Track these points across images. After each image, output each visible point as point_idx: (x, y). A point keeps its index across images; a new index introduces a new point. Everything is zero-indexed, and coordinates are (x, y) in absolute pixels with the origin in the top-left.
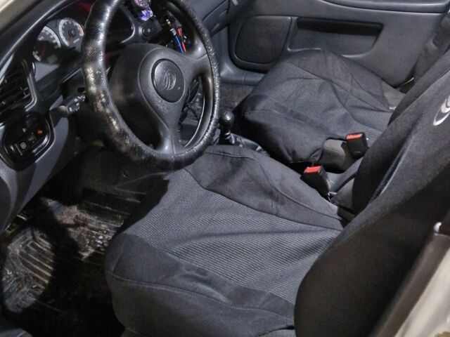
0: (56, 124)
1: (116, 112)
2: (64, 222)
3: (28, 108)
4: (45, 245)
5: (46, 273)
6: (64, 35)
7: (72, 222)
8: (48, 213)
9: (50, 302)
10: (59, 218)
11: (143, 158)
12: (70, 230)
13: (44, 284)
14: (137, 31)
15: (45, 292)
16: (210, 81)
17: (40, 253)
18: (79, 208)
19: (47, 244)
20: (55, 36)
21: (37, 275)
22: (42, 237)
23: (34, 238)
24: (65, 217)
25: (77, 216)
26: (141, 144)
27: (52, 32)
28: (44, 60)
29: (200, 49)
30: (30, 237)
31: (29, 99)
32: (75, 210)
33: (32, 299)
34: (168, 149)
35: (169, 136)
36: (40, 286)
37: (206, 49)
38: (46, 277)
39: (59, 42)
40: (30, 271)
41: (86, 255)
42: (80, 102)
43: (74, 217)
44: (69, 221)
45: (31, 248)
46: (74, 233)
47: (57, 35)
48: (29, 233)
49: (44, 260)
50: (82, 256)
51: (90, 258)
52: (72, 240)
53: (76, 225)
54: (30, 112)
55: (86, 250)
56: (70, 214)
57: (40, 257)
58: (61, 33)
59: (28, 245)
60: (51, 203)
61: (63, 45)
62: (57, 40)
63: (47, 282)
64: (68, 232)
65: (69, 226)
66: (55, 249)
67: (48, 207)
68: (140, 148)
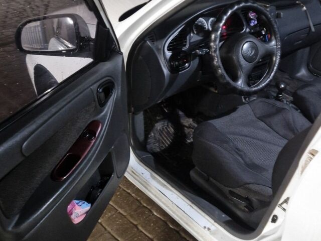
0: (193, 60)
1: (219, 56)
2: (184, 124)
3: (184, 49)
4: (172, 130)
5: (168, 142)
6: (211, 25)
7: (187, 125)
8: (178, 117)
9: (166, 154)
10: (182, 121)
11: (225, 81)
12: (186, 128)
13: (165, 146)
14: (246, 30)
15: (165, 149)
16: (274, 59)
17: (168, 133)
18: (193, 120)
19: (173, 130)
20: (206, 24)
21: (164, 141)
22: (171, 126)
23: (168, 126)
24: (185, 122)
25: (190, 124)
26: (226, 75)
27: (205, 22)
28: (197, 34)
29: (273, 43)
30: (166, 125)
31: (185, 45)
32: (191, 120)
33: (158, 150)
34: (240, 83)
35: (242, 78)
36: (164, 146)
37: (276, 43)
38: (167, 143)
39: (207, 28)
40: (161, 138)
41: (189, 141)
42: (206, 51)
43: (189, 123)
44: (187, 124)
45: (165, 130)
46: (187, 130)
47: (207, 24)
48: (166, 122)
49: (169, 137)
50: (187, 141)
51: (190, 143)
52: (185, 133)
53: (189, 127)
54: (184, 51)
55: (190, 139)
56: (187, 122)
57: (167, 134)
58: (209, 24)
59: (164, 127)
60: (181, 113)
61: (208, 29)
62: (206, 27)
63: (167, 145)
64: (184, 129)
65: (186, 127)
66: (175, 134)
67: (179, 114)
68: (225, 76)
